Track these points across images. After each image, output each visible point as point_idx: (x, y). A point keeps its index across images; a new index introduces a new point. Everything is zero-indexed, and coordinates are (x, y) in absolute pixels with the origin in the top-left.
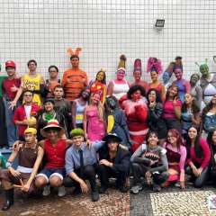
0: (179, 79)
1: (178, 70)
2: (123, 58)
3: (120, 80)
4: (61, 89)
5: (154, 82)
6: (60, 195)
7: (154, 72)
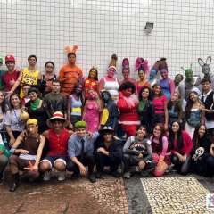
0: (165, 78)
1: (164, 70)
2: (114, 58)
3: (110, 78)
4: (58, 84)
5: (142, 80)
6: (60, 179)
7: (141, 72)
